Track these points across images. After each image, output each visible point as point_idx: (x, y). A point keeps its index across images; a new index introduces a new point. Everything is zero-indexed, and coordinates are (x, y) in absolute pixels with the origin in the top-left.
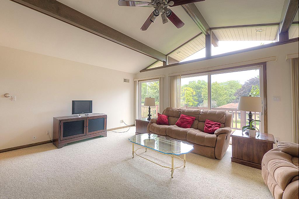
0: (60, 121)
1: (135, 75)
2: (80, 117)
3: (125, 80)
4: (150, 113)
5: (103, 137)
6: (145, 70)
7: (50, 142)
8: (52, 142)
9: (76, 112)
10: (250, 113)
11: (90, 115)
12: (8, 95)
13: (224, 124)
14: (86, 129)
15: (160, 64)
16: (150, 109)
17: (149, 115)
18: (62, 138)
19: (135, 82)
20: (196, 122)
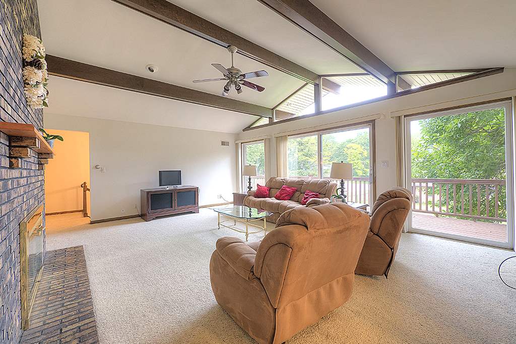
0: (148, 193)
1: (237, 136)
2: (168, 189)
3: (223, 143)
4: (250, 184)
5: (194, 213)
6: (249, 128)
7: (139, 216)
8: (140, 216)
9: (163, 183)
10: (342, 181)
11: (179, 187)
12: (98, 167)
13: (325, 195)
14: (175, 203)
15: (265, 121)
16: (250, 179)
17: (250, 188)
18: (150, 211)
19: (237, 144)
20: (297, 194)
